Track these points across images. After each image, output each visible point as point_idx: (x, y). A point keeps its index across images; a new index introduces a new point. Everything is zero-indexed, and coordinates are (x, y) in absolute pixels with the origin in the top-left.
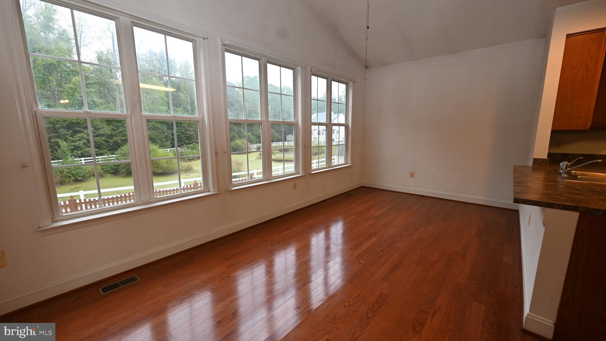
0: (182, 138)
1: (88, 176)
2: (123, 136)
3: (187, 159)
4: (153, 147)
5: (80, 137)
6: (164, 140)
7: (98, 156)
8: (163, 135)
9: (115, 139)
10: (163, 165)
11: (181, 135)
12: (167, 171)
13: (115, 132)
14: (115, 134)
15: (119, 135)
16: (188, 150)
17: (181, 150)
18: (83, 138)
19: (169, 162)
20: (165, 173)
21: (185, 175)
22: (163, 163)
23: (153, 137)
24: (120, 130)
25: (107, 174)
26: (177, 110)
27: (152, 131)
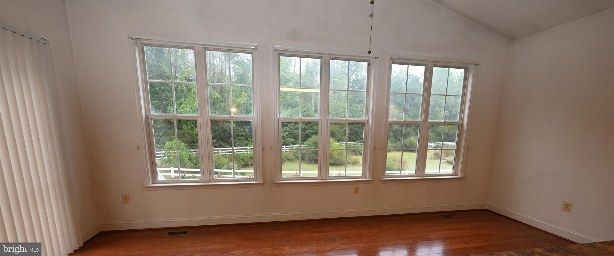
0: (359, 133)
1: (285, 160)
2: (312, 130)
3: (358, 153)
4: (331, 140)
5: (285, 130)
6: (342, 134)
7: (294, 145)
8: (342, 130)
9: (307, 131)
10: (335, 156)
11: (358, 130)
12: (337, 162)
13: (307, 126)
14: (307, 128)
15: (310, 129)
16: (360, 144)
17: (354, 144)
18: (287, 130)
19: (340, 154)
20: (336, 164)
21: (351, 167)
22: (335, 155)
23: (334, 131)
24: (311, 125)
25: (296, 160)
26: (357, 106)
27: (335, 126)
